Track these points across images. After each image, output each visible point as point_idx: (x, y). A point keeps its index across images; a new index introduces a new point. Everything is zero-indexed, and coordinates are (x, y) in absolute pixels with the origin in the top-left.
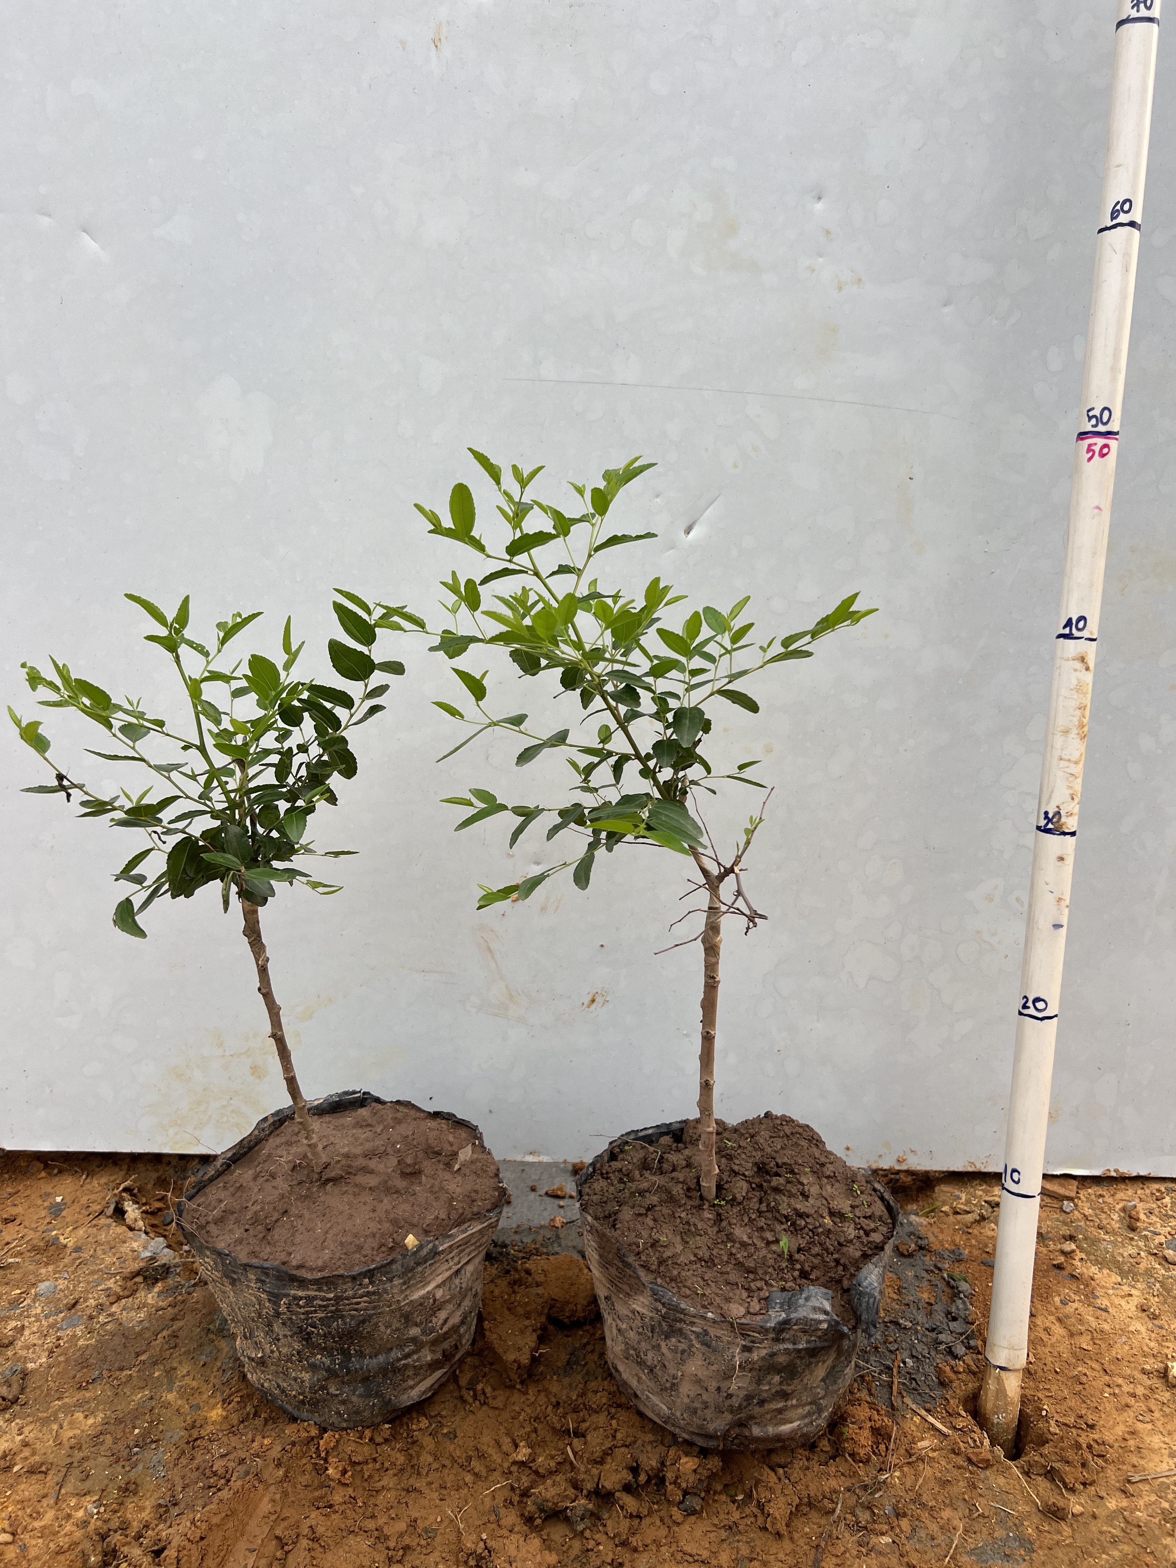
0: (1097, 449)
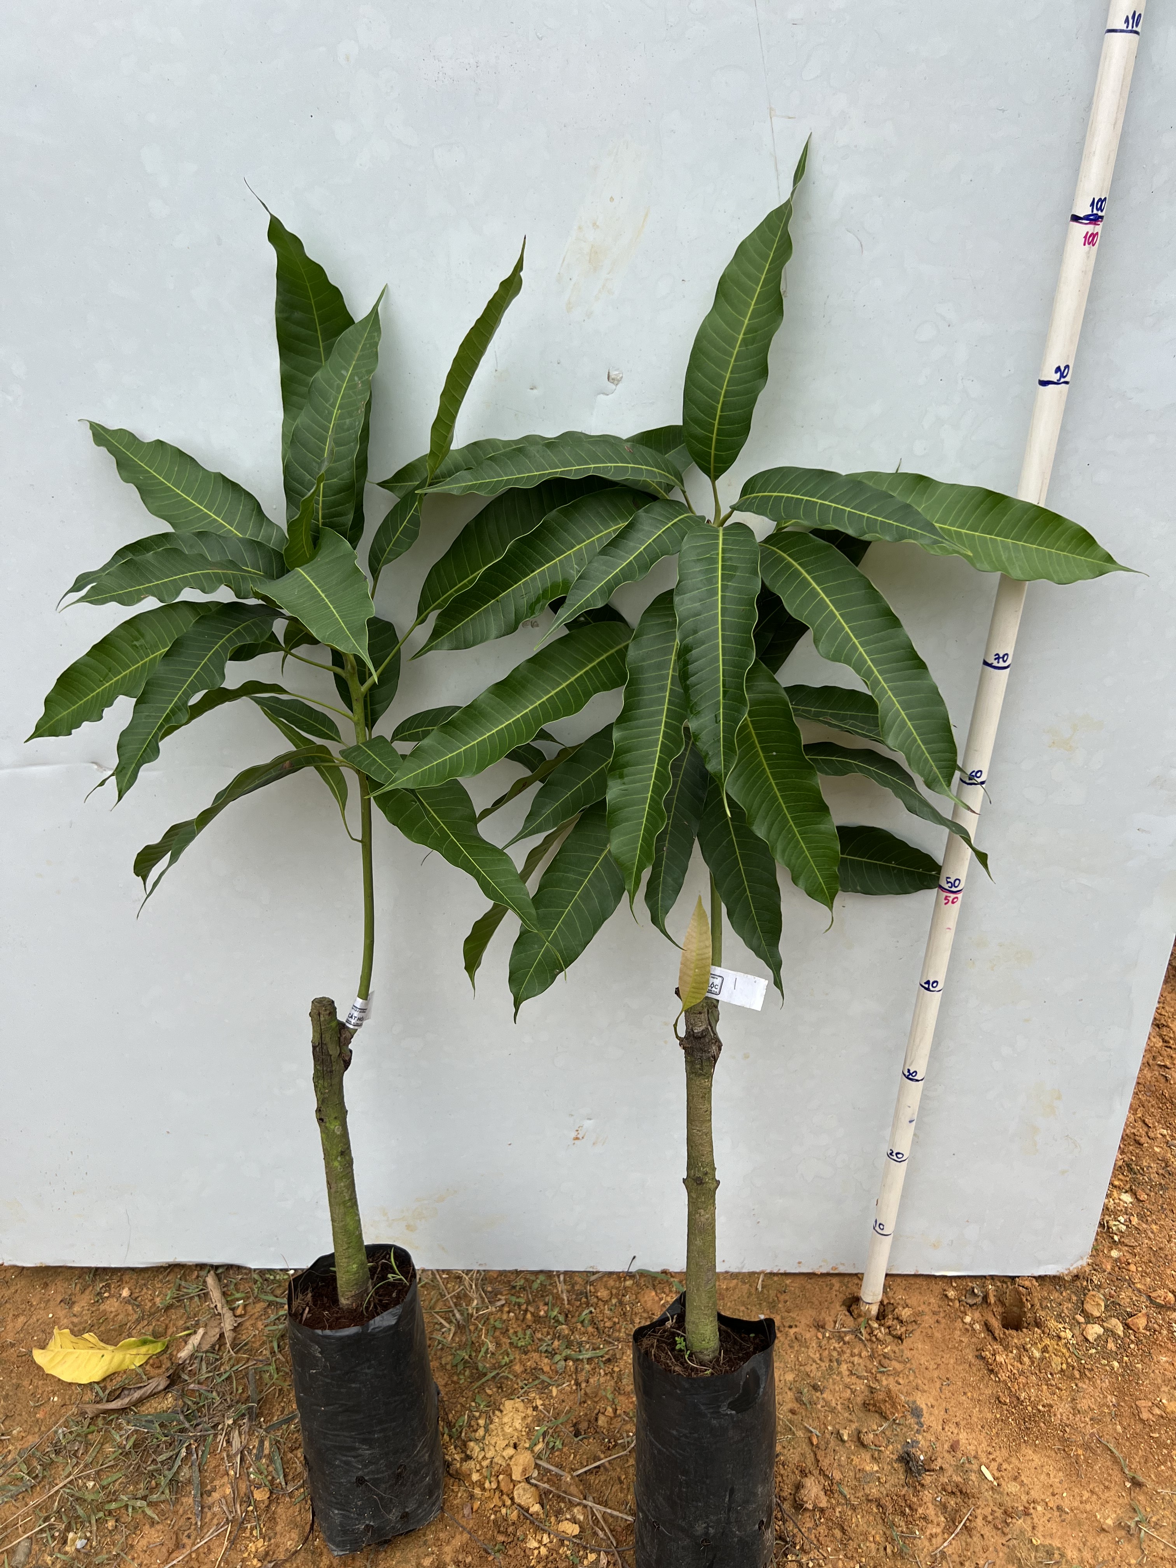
0: (951, 899)
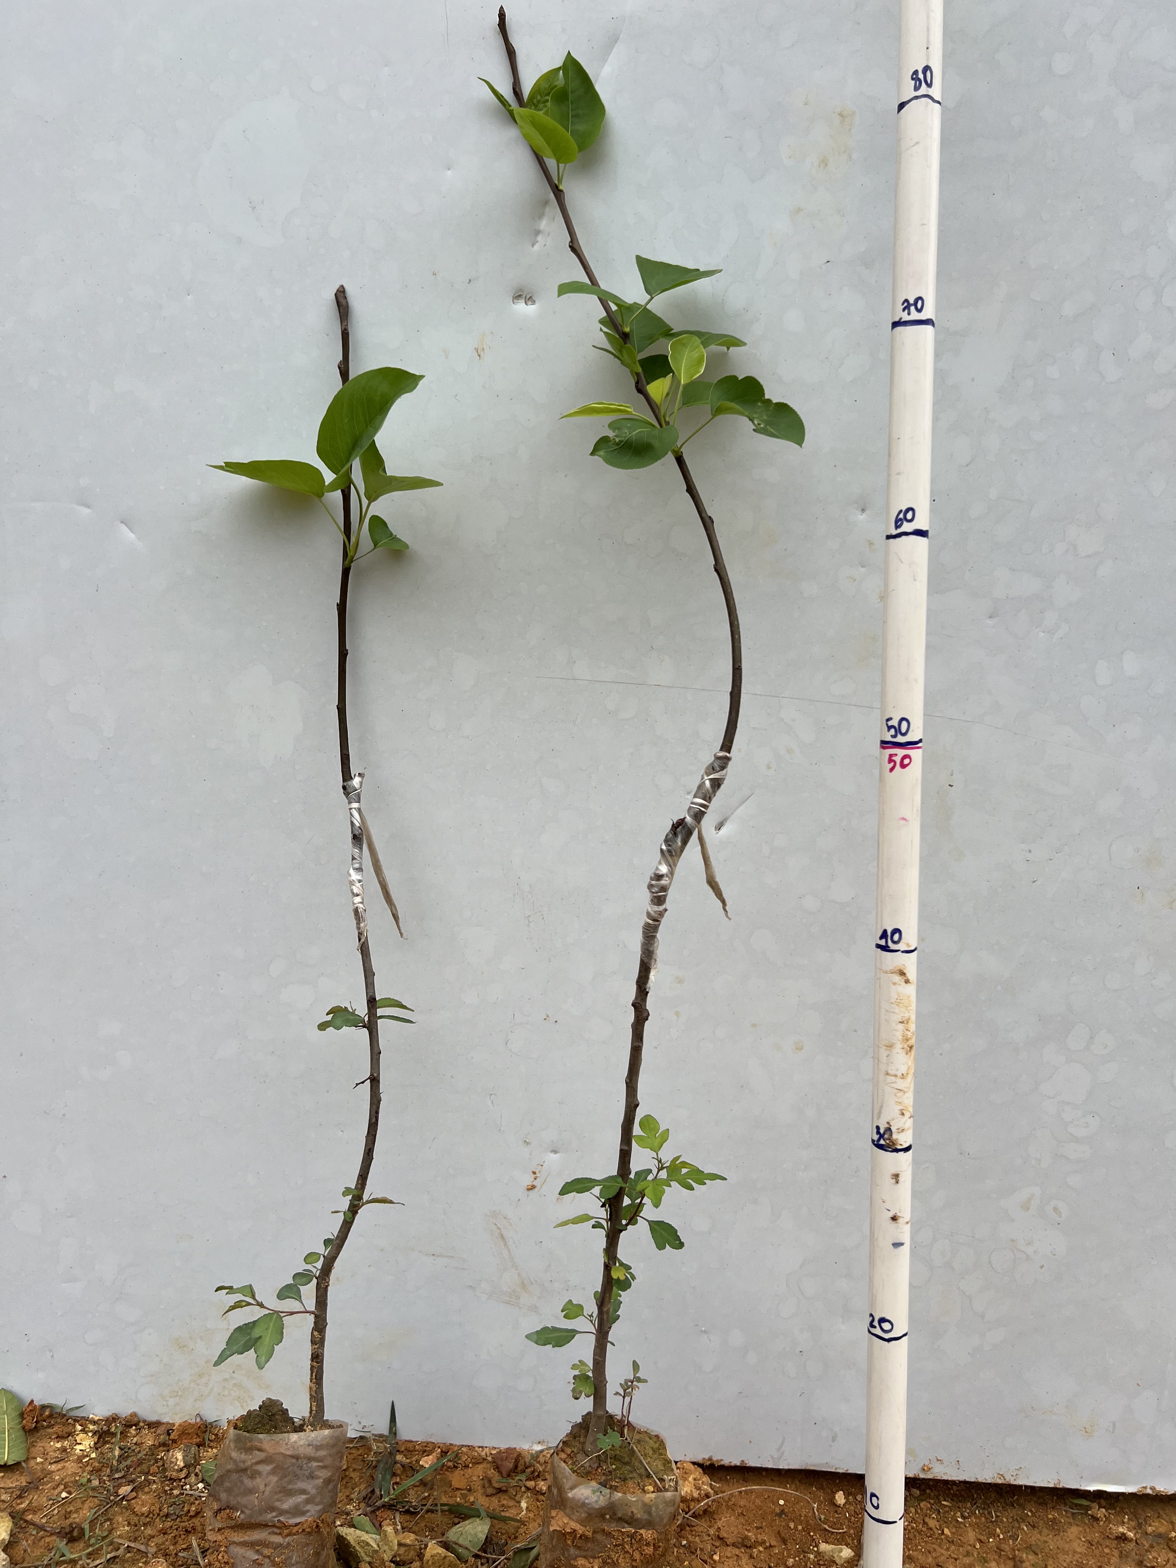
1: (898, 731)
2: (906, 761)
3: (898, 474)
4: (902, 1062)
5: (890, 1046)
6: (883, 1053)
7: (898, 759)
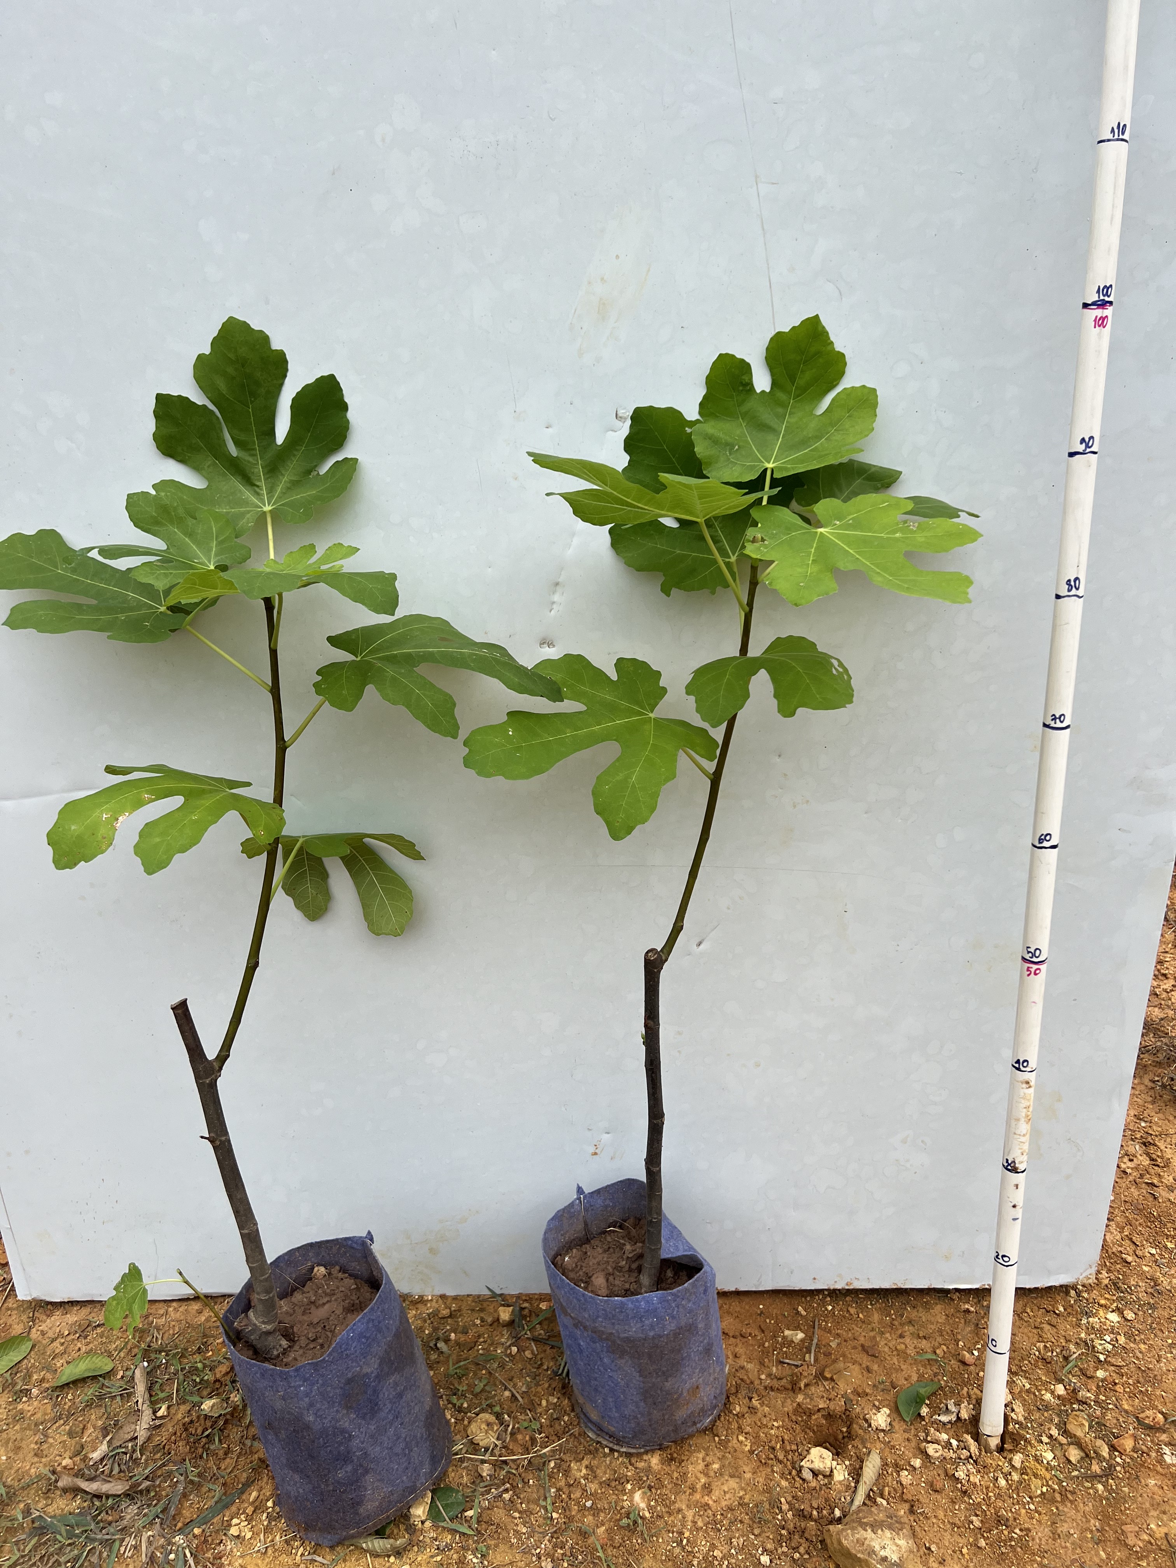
1: (1034, 955)
2: (1038, 972)
3: (1042, 813)
4: (1024, 1128)
5: (1018, 1120)
6: (1013, 1123)
7: (1033, 970)
